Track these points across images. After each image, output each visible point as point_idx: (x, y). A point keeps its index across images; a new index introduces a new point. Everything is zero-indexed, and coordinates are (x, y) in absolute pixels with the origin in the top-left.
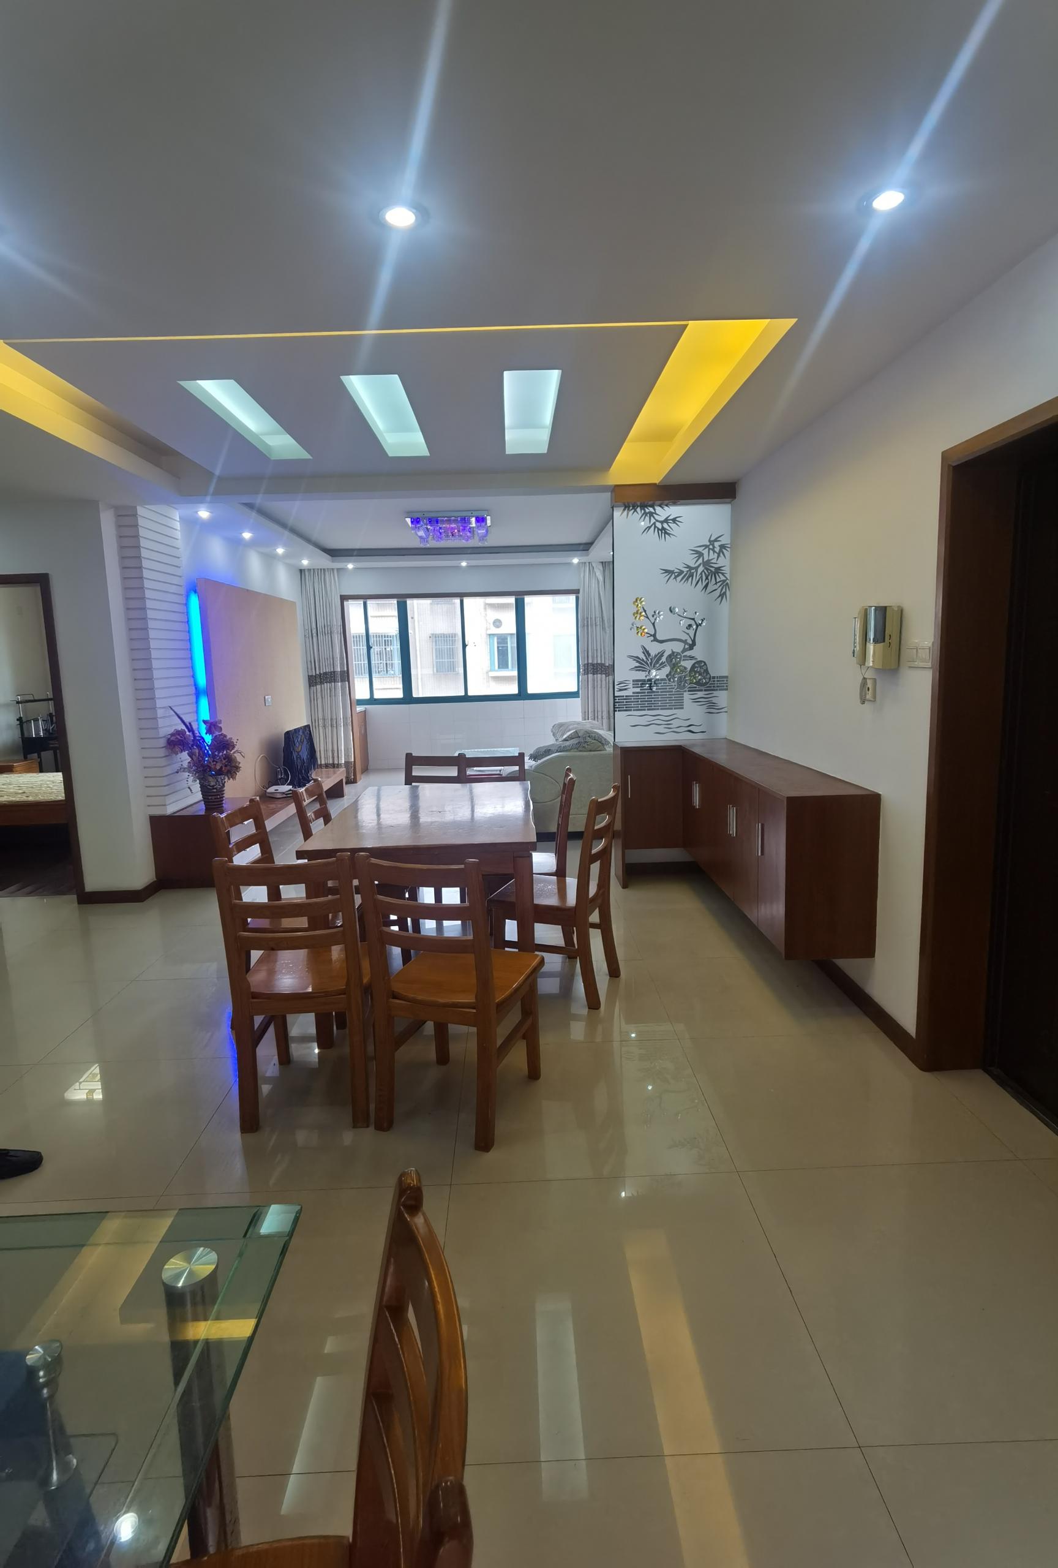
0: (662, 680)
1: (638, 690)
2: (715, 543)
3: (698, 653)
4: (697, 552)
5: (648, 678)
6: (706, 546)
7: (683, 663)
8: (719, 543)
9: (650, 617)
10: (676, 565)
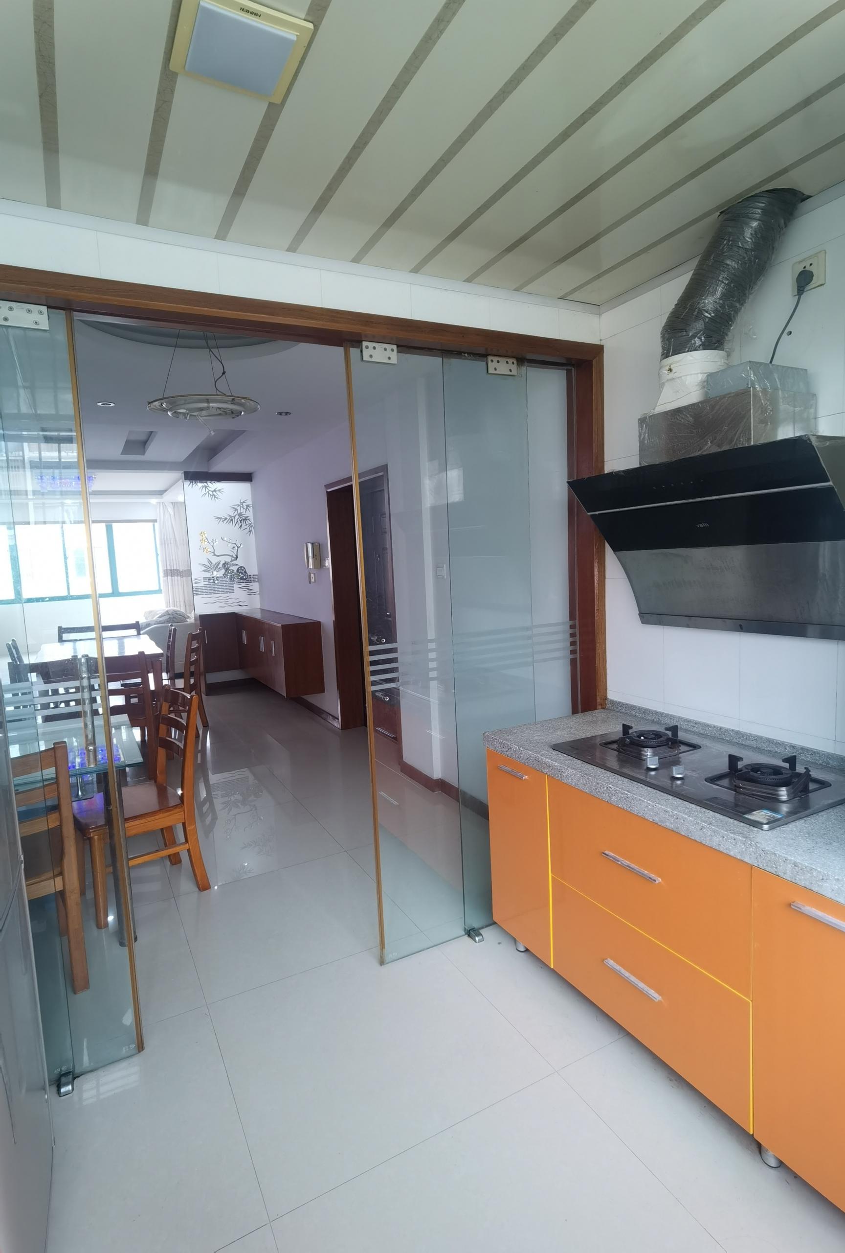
0: (220, 577)
1: (207, 583)
2: (244, 504)
3: (240, 562)
4: (234, 508)
5: (212, 576)
6: (239, 505)
7: (231, 568)
8: (246, 504)
9: (211, 543)
10: (223, 515)
